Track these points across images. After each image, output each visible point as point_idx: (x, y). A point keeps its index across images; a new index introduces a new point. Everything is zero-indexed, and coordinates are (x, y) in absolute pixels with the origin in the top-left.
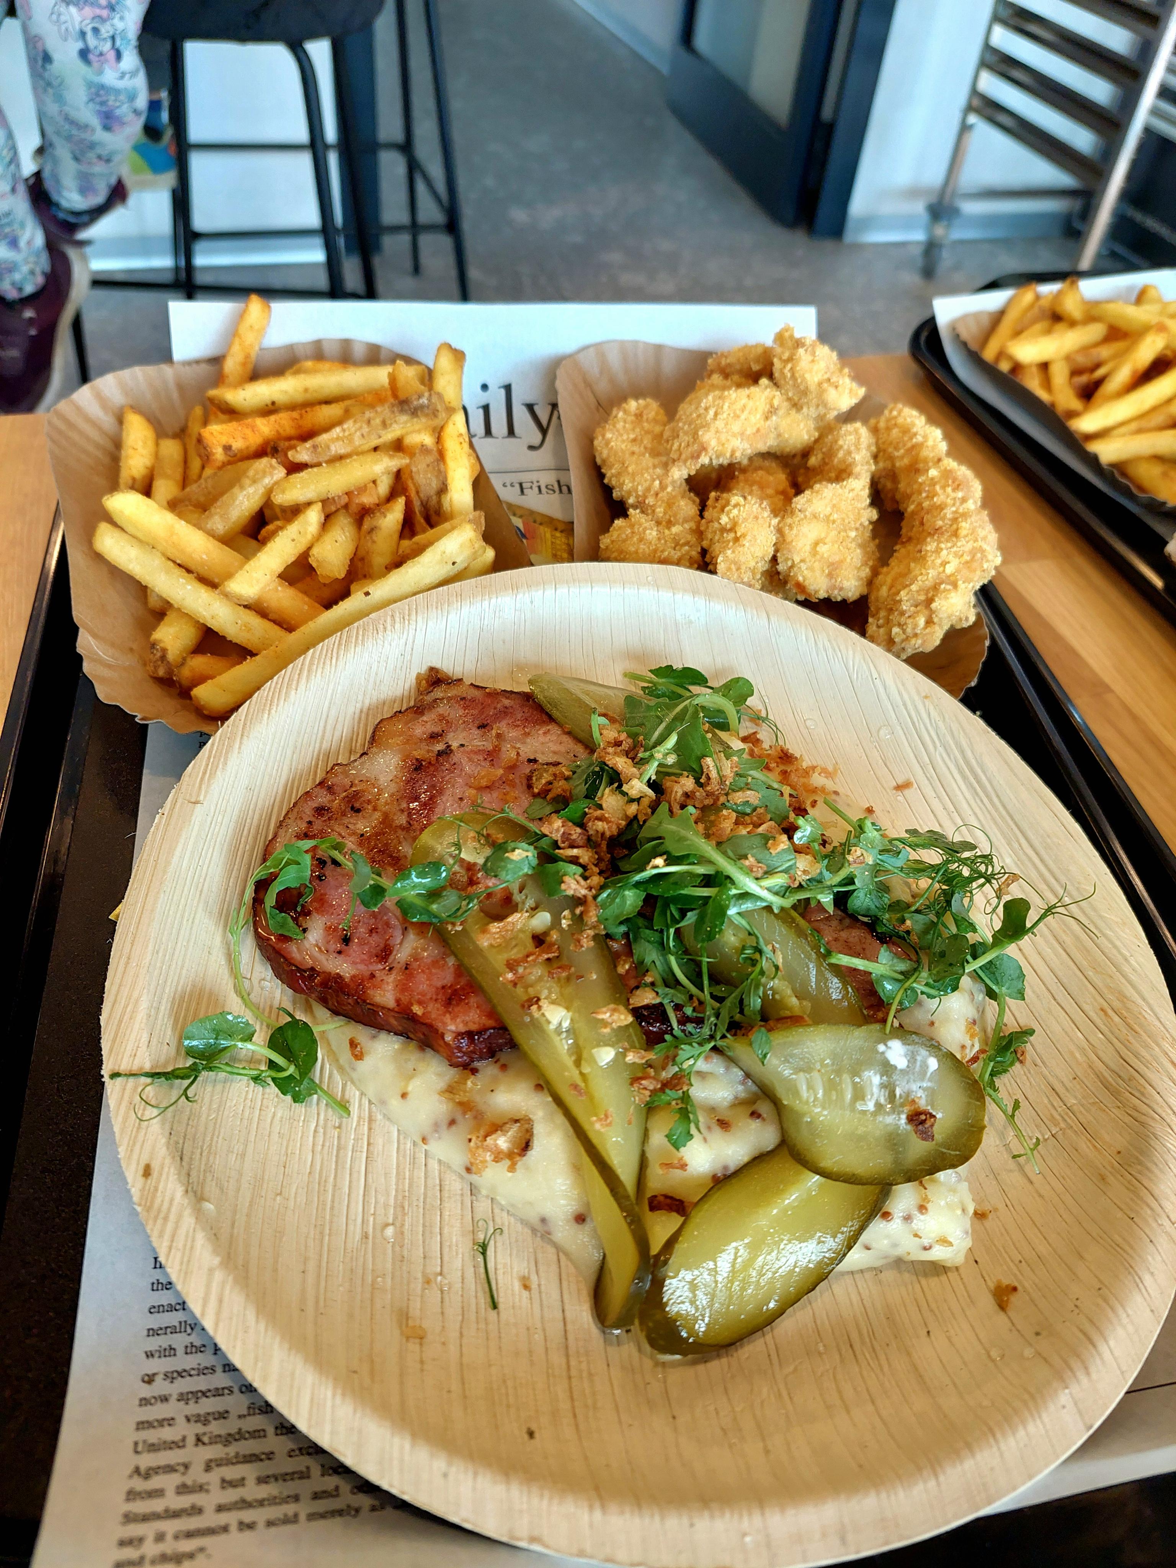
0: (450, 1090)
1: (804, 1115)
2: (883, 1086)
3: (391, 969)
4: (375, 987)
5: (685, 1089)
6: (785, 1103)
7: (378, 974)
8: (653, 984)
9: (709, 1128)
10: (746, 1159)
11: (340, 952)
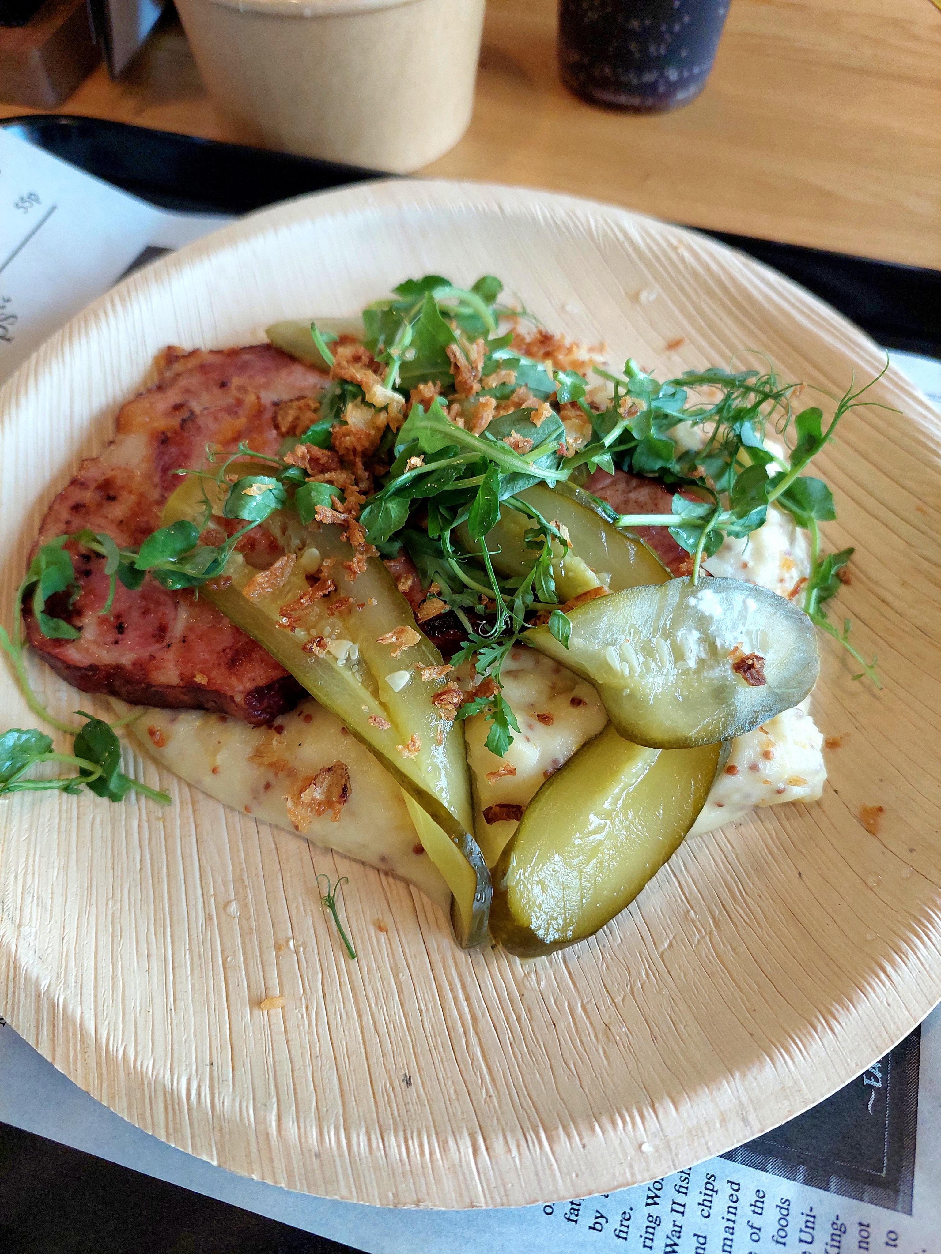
0: (258, 754)
1: (622, 690)
2: (701, 641)
3: (169, 646)
4: (158, 668)
5: (496, 692)
6: (600, 682)
7: (158, 655)
8: (440, 594)
9: (530, 727)
10: (574, 749)
11: (116, 642)
